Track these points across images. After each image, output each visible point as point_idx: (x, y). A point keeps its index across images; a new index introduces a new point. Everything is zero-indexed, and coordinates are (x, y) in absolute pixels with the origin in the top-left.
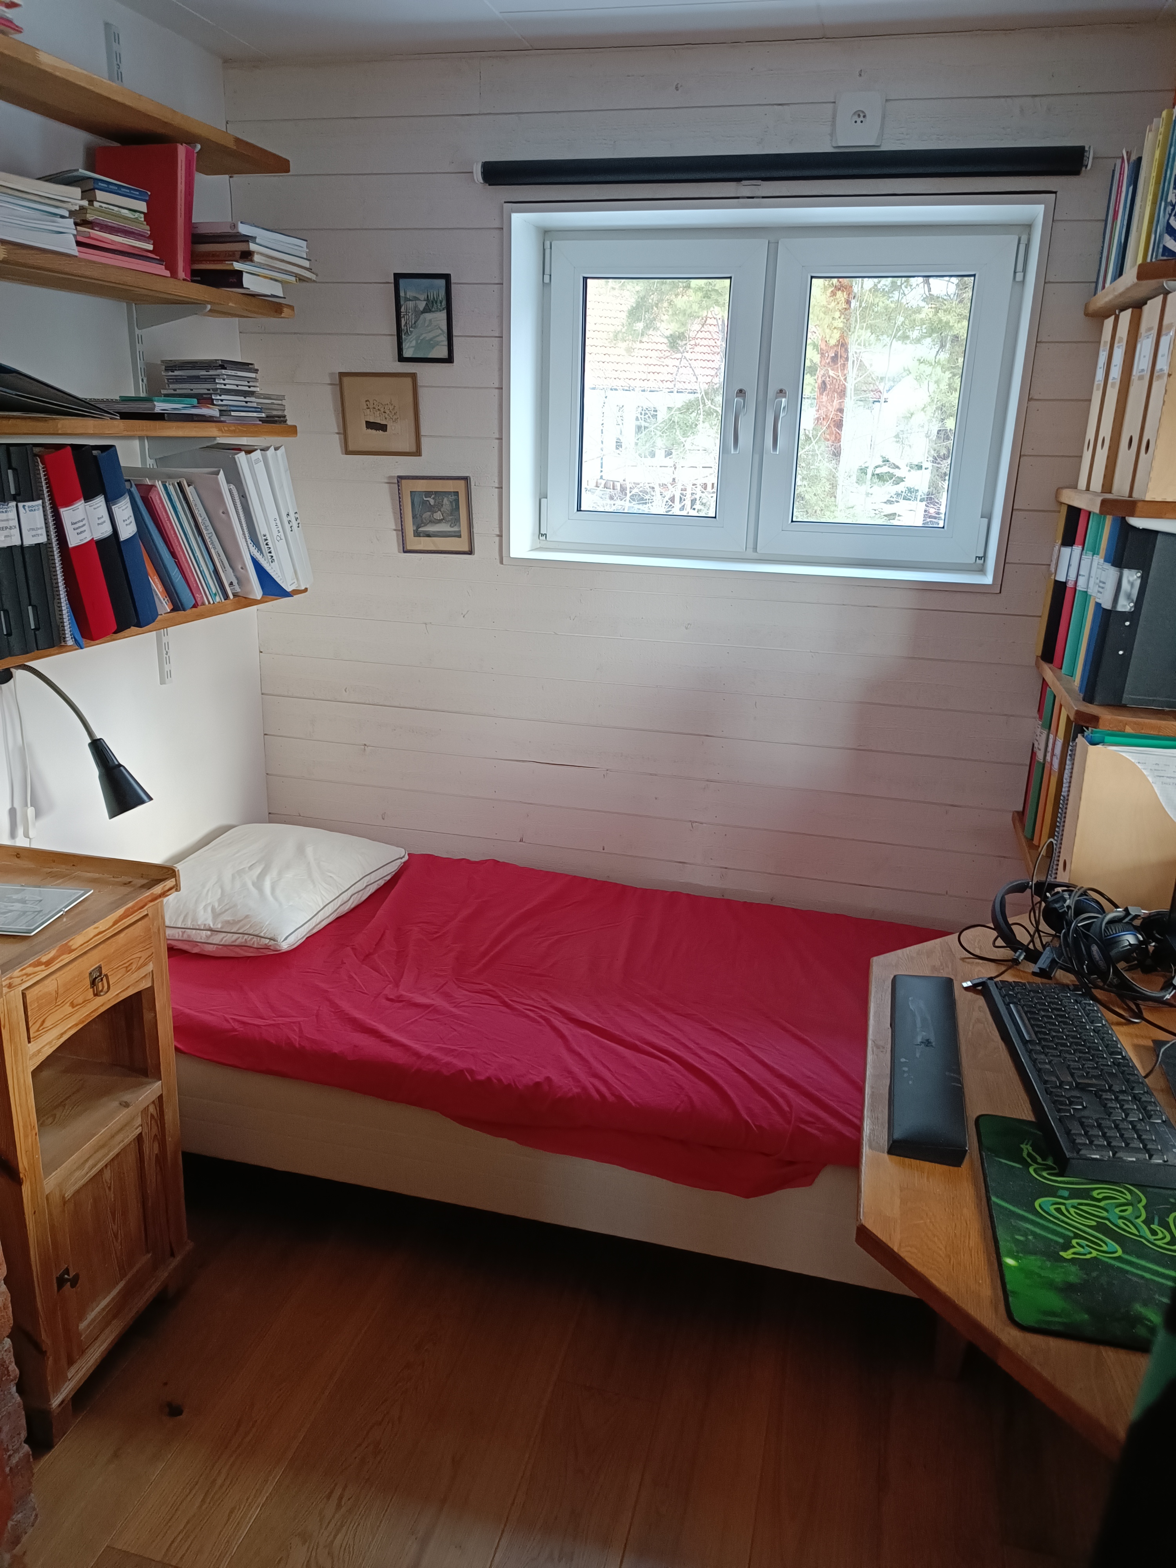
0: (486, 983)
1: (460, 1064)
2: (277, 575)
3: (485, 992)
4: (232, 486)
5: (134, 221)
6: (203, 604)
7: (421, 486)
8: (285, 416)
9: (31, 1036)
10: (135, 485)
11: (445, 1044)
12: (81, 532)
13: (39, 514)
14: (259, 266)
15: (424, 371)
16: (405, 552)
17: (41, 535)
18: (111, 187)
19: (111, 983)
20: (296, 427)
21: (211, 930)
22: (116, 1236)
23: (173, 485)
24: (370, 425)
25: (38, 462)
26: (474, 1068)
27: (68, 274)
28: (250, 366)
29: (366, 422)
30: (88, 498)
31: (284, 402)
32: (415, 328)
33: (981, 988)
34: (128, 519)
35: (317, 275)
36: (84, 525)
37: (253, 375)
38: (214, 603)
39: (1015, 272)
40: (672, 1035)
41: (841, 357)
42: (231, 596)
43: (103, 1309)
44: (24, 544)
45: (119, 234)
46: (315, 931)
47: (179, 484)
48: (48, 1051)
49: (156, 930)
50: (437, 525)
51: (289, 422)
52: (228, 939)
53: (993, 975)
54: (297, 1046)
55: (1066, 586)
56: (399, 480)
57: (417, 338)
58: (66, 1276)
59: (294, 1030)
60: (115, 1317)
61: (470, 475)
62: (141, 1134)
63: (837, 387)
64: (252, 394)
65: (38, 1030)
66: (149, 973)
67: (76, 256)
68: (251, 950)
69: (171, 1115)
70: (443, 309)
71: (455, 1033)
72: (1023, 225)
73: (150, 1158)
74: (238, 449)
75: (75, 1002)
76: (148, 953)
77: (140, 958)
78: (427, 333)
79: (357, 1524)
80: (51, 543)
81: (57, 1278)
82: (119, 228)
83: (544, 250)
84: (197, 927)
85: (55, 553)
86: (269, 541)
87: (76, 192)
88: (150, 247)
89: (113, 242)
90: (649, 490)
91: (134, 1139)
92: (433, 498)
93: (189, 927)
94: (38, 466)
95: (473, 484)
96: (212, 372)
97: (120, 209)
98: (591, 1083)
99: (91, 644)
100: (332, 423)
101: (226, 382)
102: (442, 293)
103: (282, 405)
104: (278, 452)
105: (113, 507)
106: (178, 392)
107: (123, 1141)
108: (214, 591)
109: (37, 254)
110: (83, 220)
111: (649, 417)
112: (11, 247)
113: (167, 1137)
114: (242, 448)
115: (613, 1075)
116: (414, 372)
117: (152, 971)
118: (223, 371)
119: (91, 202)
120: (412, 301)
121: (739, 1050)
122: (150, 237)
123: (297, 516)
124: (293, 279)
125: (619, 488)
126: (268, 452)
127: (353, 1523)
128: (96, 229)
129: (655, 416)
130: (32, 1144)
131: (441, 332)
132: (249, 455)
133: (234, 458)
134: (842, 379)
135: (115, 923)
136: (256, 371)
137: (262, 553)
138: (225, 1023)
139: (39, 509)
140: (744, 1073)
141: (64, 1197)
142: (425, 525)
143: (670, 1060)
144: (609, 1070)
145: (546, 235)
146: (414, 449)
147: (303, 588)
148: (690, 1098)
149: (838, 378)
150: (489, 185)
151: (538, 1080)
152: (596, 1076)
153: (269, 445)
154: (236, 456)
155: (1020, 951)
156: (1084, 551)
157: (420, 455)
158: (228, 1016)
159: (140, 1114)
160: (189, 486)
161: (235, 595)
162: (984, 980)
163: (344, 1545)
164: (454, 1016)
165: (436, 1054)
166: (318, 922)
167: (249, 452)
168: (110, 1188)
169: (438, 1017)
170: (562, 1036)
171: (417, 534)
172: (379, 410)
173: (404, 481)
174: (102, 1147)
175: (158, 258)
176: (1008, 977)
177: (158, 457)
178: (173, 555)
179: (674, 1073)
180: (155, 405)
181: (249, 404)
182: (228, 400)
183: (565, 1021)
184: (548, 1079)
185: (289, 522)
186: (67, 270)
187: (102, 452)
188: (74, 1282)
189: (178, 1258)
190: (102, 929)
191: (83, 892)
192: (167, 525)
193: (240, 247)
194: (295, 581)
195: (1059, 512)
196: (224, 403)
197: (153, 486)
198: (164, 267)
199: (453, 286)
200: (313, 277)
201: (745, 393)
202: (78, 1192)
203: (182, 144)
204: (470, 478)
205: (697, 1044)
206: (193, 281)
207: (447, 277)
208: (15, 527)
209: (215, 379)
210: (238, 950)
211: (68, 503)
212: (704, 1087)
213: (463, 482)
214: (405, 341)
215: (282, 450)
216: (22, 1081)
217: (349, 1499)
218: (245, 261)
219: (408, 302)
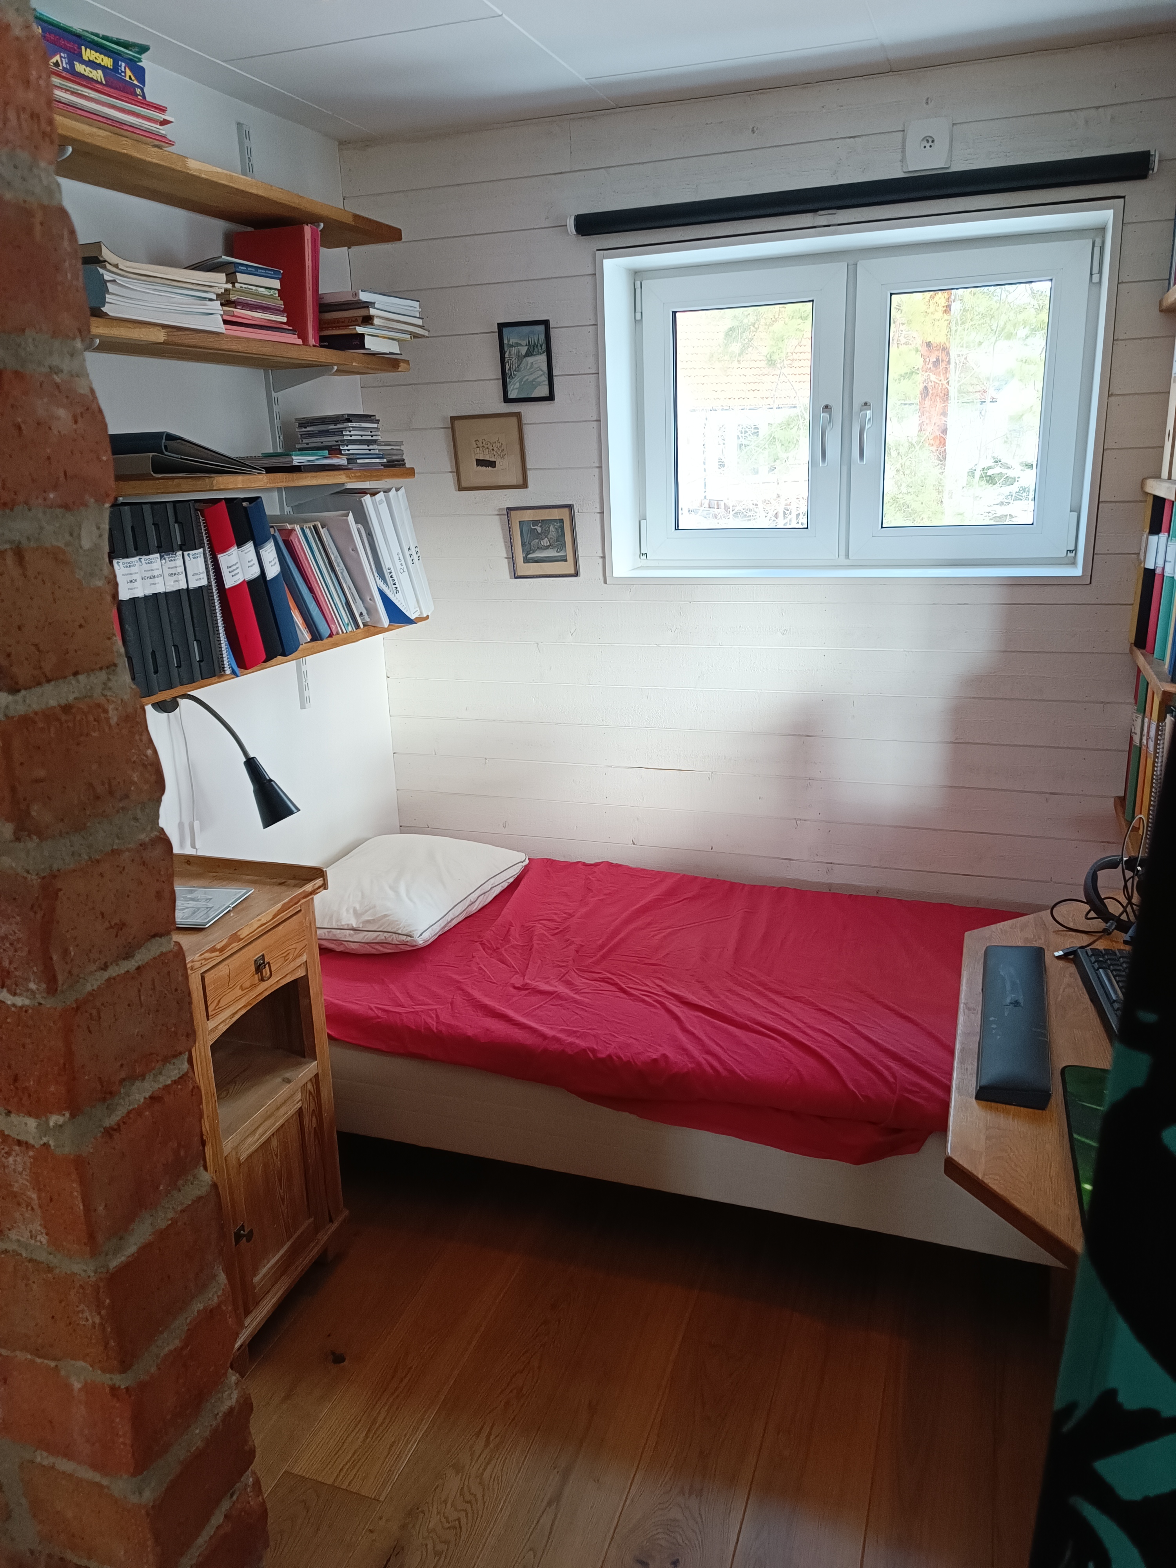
0: (604, 972)
1: (582, 1044)
2: (402, 605)
3: (603, 980)
4: (360, 526)
5: (269, 298)
6: (338, 633)
7: (528, 516)
8: (403, 460)
9: (210, 1014)
10: (278, 530)
11: (568, 1026)
12: (235, 575)
13: (201, 560)
14: (378, 328)
15: (528, 411)
16: (516, 578)
17: (203, 578)
18: (249, 269)
19: (272, 970)
20: (413, 469)
21: (354, 929)
22: (283, 1200)
23: (310, 528)
24: (480, 463)
25: (199, 516)
26: (595, 1047)
27: (220, 350)
28: (372, 417)
29: (477, 460)
30: (240, 544)
31: (402, 448)
32: (518, 371)
33: (1070, 956)
34: (273, 560)
35: (429, 332)
36: (238, 568)
37: (375, 425)
38: (347, 632)
39: (1091, 274)
40: (781, 1016)
41: (942, 361)
42: (361, 626)
43: (273, 1267)
44: (190, 587)
45: (258, 311)
46: (447, 929)
47: (315, 527)
48: (223, 1028)
49: (308, 925)
50: (546, 551)
51: (407, 466)
52: (370, 937)
53: (1084, 944)
54: (435, 1030)
55: (1155, 574)
56: (509, 511)
57: (520, 381)
58: (242, 1232)
59: (431, 1017)
60: (283, 1274)
61: (574, 503)
62: (301, 1108)
63: (940, 391)
64: (374, 442)
65: (214, 1010)
66: (304, 963)
67: (223, 334)
68: (390, 946)
69: (326, 1093)
70: (544, 353)
71: (577, 1016)
72: (1096, 229)
73: (309, 1131)
74: (364, 492)
75: (245, 986)
76: (302, 944)
77: (296, 949)
78: (530, 375)
79: (504, 1458)
80: (211, 586)
81: (235, 1233)
82: (257, 305)
83: (635, 289)
84: (341, 927)
85: (215, 594)
86: (393, 574)
87: (222, 277)
88: (285, 320)
89: (253, 318)
90: (752, 507)
91: (296, 1112)
92: (540, 526)
93: (334, 927)
94: (199, 519)
95: (576, 511)
96: (339, 426)
97: (258, 288)
98: (705, 1059)
99: (245, 673)
100: (445, 462)
101: (352, 433)
102: (542, 337)
103: (401, 450)
104: (399, 492)
105: (260, 551)
106: (311, 445)
107: (286, 1113)
108: (346, 621)
109: (191, 334)
110: (227, 301)
111: (749, 435)
112: (169, 330)
113: (323, 1113)
114: (367, 491)
115: (726, 1052)
116: (519, 411)
117: (306, 961)
118: (350, 424)
119: (233, 284)
120: (515, 347)
121: (845, 1028)
122: (284, 311)
123: (417, 549)
124: (409, 336)
125: (723, 506)
126: (390, 493)
127: (501, 1456)
128: (238, 307)
129: (757, 434)
130: (212, 1110)
131: (542, 373)
132: (373, 497)
133: (361, 501)
134: (945, 382)
135: (275, 916)
136: (378, 421)
137: (387, 584)
138: (370, 1012)
139: (200, 556)
140: (850, 1048)
141: (239, 1160)
142: (534, 552)
143: (778, 1037)
144: (721, 1047)
145: (637, 276)
146: (521, 482)
147: (425, 616)
148: (798, 1071)
149: (940, 383)
150: (582, 236)
151: (655, 1057)
152: (709, 1052)
153: (391, 487)
154: (362, 499)
155: (1111, 921)
156: (1170, 538)
157: (527, 487)
158: (372, 1006)
159: (300, 1089)
160: (323, 528)
161: (364, 625)
162: (1075, 949)
163: (494, 1475)
164: (576, 1001)
165: (560, 1035)
166: (449, 920)
167: (373, 494)
168: (276, 1155)
169: (561, 1002)
170: (676, 1018)
171: (527, 560)
172: (487, 448)
173: (512, 512)
174: (269, 1117)
175: (291, 328)
176: (1100, 945)
177: (293, 505)
178: (311, 590)
179: (783, 1049)
180: (293, 459)
181: (372, 452)
182: (353, 449)
183: (678, 1004)
184: (664, 1056)
185: (411, 555)
186: (217, 346)
187: (250, 504)
188: (250, 1236)
189: (335, 1225)
190: (264, 921)
191: (245, 891)
192: (305, 565)
193: (362, 312)
194: (418, 609)
195: (1146, 501)
196: (351, 452)
197: (293, 530)
198: (296, 336)
199: (552, 330)
200: (426, 333)
201: (831, 408)
202: (250, 1156)
203: (307, 225)
204: (573, 506)
205: (805, 1023)
206: (321, 346)
207: (546, 323)
208: (182, 573)
209: (342, 432)
210: (378, 947)
211: (224, 550)
212: (812, 1062)
213: (566, 510)
214: (509, 384)
215: (402, 490)
216: (203, 1053)
217: (496, 1437)
218: (366, 325)
219: (511, 348)
